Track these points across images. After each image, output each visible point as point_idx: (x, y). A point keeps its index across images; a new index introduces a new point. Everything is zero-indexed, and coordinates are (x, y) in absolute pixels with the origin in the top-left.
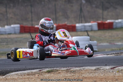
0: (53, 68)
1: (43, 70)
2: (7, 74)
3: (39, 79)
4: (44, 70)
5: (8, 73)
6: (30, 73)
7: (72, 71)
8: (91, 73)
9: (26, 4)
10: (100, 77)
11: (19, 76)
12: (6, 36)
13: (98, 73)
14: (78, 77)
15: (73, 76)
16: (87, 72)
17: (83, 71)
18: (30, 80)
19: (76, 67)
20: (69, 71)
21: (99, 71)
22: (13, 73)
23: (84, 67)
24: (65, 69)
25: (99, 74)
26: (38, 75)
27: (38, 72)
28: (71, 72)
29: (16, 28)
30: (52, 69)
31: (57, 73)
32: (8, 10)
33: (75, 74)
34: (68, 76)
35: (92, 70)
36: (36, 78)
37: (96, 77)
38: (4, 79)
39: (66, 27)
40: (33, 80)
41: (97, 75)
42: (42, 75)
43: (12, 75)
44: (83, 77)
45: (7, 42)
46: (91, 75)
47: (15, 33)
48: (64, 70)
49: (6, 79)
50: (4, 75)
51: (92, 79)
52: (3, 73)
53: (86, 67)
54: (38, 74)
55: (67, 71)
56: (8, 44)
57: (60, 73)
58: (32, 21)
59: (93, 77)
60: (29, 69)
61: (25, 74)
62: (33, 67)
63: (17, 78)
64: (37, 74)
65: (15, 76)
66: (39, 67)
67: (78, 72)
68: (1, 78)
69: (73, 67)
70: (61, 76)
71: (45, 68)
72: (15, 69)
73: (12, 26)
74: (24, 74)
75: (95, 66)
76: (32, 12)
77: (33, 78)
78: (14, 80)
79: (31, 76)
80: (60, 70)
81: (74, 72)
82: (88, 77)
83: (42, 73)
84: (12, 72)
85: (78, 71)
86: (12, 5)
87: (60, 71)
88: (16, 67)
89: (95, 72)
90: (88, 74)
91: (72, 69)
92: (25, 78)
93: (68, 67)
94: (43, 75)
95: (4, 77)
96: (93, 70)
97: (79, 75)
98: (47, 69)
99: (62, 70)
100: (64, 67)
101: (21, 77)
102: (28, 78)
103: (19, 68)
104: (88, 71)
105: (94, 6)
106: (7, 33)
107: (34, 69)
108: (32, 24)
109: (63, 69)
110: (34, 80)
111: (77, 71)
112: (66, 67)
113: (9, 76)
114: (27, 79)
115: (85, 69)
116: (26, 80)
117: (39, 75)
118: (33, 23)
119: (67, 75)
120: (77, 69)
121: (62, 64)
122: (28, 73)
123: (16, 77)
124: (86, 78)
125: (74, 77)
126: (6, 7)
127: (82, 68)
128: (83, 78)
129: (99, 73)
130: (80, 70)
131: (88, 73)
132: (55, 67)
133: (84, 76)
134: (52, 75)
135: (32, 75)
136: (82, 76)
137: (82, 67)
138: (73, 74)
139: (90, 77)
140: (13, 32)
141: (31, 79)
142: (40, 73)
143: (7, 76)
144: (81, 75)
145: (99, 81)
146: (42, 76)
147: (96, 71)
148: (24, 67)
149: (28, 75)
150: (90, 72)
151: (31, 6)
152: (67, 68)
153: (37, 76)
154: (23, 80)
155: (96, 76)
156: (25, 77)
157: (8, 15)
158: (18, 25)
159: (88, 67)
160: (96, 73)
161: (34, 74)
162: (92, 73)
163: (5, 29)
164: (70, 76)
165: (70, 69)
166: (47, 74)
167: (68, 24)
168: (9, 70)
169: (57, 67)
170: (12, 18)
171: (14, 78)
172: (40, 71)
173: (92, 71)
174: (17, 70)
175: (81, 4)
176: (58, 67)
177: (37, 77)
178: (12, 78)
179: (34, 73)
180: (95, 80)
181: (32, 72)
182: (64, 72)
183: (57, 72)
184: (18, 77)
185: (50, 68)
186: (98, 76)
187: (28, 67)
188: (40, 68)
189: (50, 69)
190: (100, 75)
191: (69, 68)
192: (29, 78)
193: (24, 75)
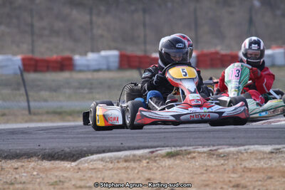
0: (181, 147)
1: (157, 151)
2: (82, 159)
3: (148, 171)
4: (159, 152)
5: (85, 156)
6: (131, 157)
7: (221, 154)
8: (261, 159)
9: (133, 8)
10: (281, 169)
11: (106, 162)
12: (89, 76)
13: (278, 160)
14: (234, 167)
15: (222, 164)
16: (254, 156)
17: (245, 154)
18: (129, 171)
19: (230, 145)
20: (214, 155)
21: (280, 155)
22: (95, 157)
23: (246, 147)
24: (206, 149)
25: (280, 161)
26: (148, 163)
27: (148, 156)
28: (219, 156)
29: (112, 59)
30: (178, 149)
31: (188, 158)
32: (94, 18)
33: (226, 162)
34: (211, 166)
35: (264, 153)
36: (143, 167)
37: (272, 169)
38: (74, 169)
39: (219, 56)
40: (136, 171)
41: (274, 163)
42: (155, 161)
43: (91, 161)
44: (245, 167)
45: (91, 89)
46: (262, 163)
47: (109, 69)
48: (204, 152)
49: (79, 169)
50: (75, 161)
51: (264, 172)
52: (74, 155)
53: (252, 147)
54: (147, 160)
55: (210, 154)
56: (91, 93)
57: (194, 158)
58: (145, 43)
59: (267, 168)
60: (130, 148)
61: (120, 158)
62: (137, 144)
63: (101, 167)
64: (145, 159)
65: (98, 162)
66: (149, 144)
67: (235, 157)
68: (69, 166)
69: (223, 145)
70: (197, 164)
71: (163, 147)
72: (98, 147)
73: (103, 53)
74: (118, 160)
75: (271, 144)
76: (144, 25)
77: (135, 168)
78: (96, 172)
79: (133, 165)
80: (194, 152)
81: (226, 156)
82: (256, 169)
83: (155, 157)
84: (92, 154)
85: (234, 154)
86: (103, 8)
87: (194, 155)
88: (101, 144)
89: (271, 158)
90: (255, 161)
91: (221, 151)
92: (119, 168)
93: (214, 146)
94: (158, 161)
95: (74, 164)
96: (266, 153)
97: (235, 164)
98: (168, 150)
99: (199, 153)
100: (204, 146)
101: (111, 166)
102: (126, 168)
103: (108, 145)
104: (256, 154)
105: (278, 12)
106: (92, 68)
107: (138, 148)
108: (145, 51)
109: (201, 149)
110: (138, 173)
111: (231, 155)
112: (209, 146)
113: (86, 162)
114: (123, 171)
115: (249, 151)
116: (120, 171)
117: (150, 162)
118: (148, 47)
119: (209, 163)
120: (233, 149)
121: (200, 138)
122: (126, 156)
123: (100, 165)
124: (250, 170)
125: (225, 167)
126: (91, 14)
127: (242, 148)
128: (245, 170)
129: (280, 159)
130: (238, 152)
131: (256, 159)
132: (184, 146)
133: (247, 165)
134: (178, 161)
135: (134, 161)
136: (243, 166)
137: (243, 145)
138: (222, 162)
139: (260, 169)
140: (105, 67)
141: (132, 170)
142: (152, 158)
143: (81, 163)
144: (241, 164)
145: (279, 177)
146: (155, 164)
147: (274, 155)
148: (118, 144)
149: (126, 161)
150: (259, 157)
151: (145, 11)
152: (209, 149)
153: (145, 165)
154: (115, 172)
155: (273, 166)
156: (119, 165)
157: (95, 31)
158: (115, 53)
159: (256, 146)
160: (273, 161)
161: (138, 159)
162: (264, 158)
163: (88, 60)
164: (216, 166)
165: (216, 150)
166: (166, 160)
167: (223, 52)
168: (85, 149)
169: (188, 146)
170: (102, 36)
171: (95, 166)
172: (152, 152)
173: (265, 156)
174: (103, 149)
175: (251, 9)
176: (190, 146)
177: (146, 167)
178: (91, 167)
179: (140, 157)
180: (270, 175)
181: (134, 156)
182: (203, 155)
183: (189, 156)
184: (104, 164)
185: (174, 146)
186: (276, 167)
187: (126, 144)
188: (151, 147)
189: (173, 150)
190: (282, 164)
191: (215, 148)
192: (128, 168)
193: (118, 162)
